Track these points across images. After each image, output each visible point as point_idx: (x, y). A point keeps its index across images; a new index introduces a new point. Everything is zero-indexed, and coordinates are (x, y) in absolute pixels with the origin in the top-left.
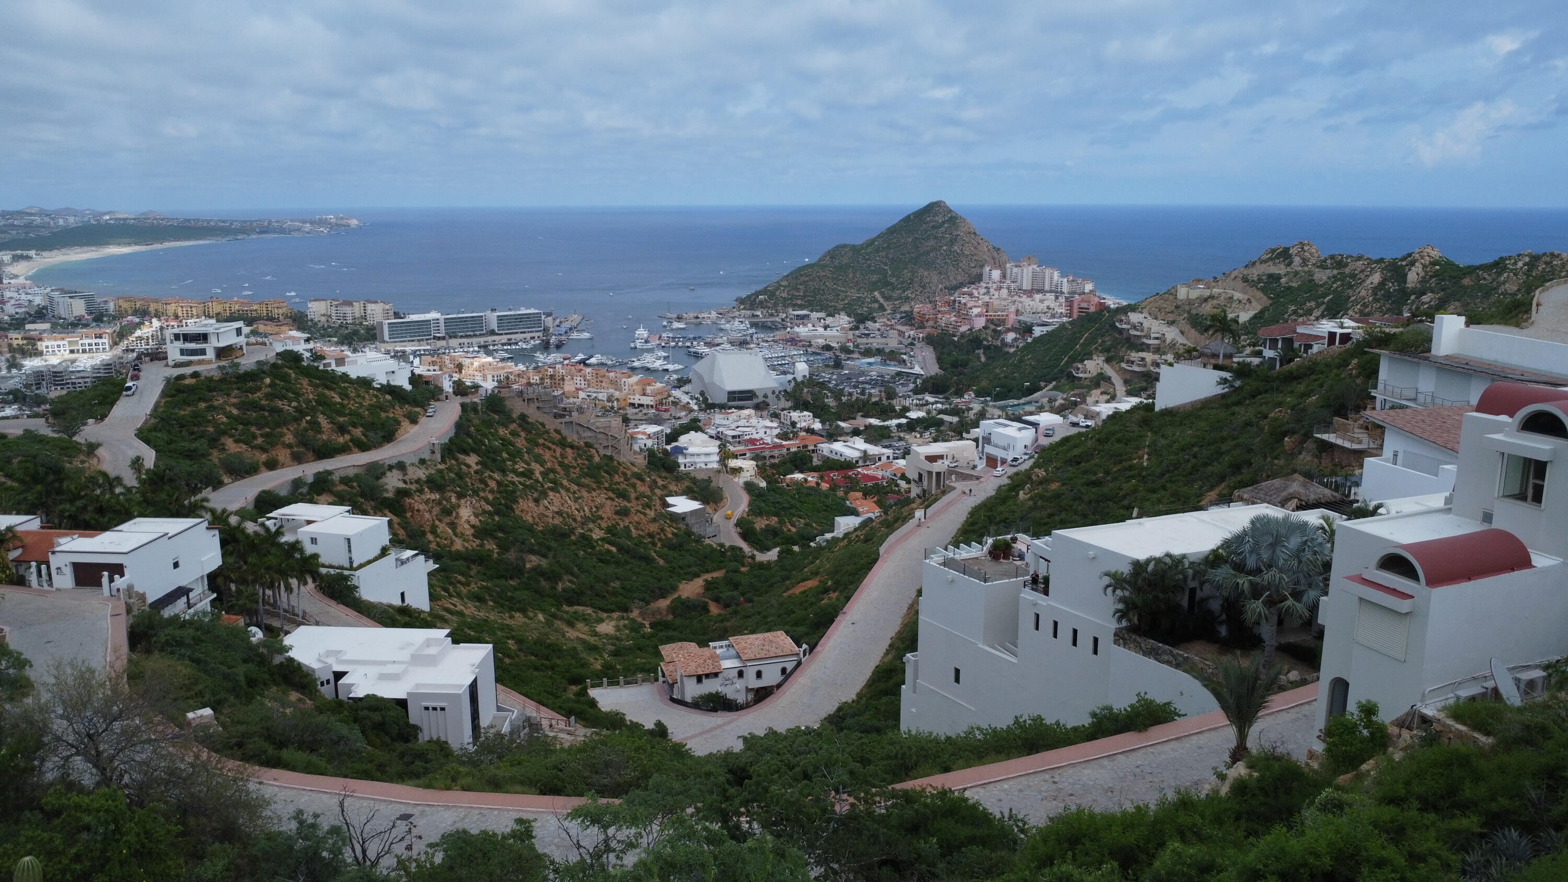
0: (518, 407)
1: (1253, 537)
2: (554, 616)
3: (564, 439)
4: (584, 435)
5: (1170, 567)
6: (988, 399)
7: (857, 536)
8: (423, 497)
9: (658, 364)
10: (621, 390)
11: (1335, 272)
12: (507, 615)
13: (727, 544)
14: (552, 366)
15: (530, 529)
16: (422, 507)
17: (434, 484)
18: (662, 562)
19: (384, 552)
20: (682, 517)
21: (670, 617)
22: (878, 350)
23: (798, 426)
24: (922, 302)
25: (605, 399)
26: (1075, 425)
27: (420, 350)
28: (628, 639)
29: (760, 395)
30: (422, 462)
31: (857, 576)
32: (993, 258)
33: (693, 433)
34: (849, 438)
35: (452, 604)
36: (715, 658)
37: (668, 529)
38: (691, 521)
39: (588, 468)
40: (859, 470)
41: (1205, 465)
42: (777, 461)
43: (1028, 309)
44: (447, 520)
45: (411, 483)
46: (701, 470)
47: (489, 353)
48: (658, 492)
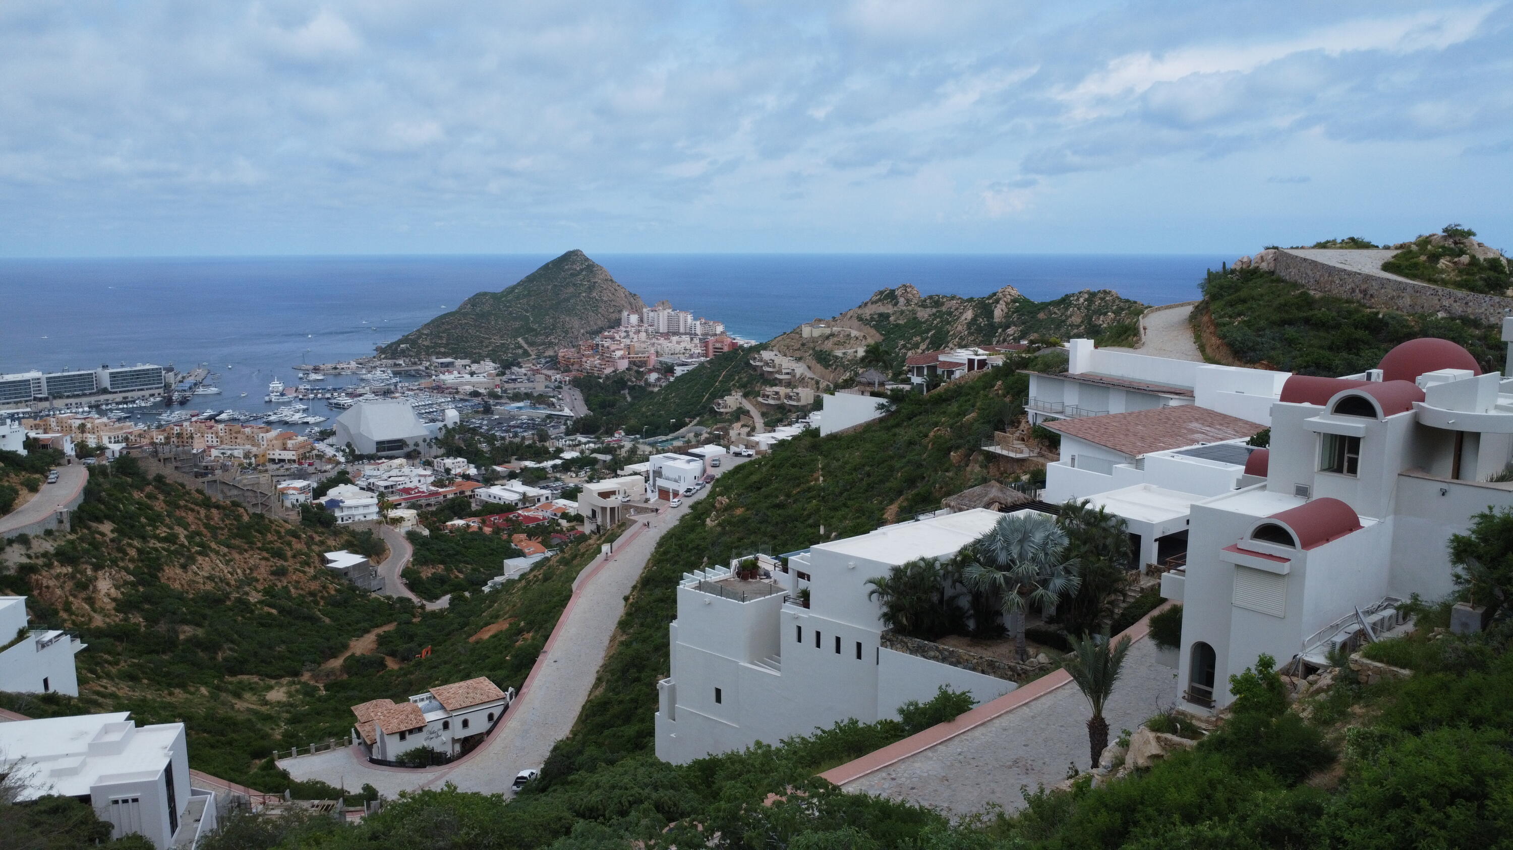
0: (153, 468)
1: (1003, 535)
2: (218, 688)
3: (209, 499)
4: (229, 494)
5: (924, 570)
6: (638, 436)
7: (535, 576)
8: (53, 571)
9: (297, 417)
10: (258, 446)
11: (934, 310)
12: (166, 692)
13: (395, 596)
14: (179, 424)
15: (180, 597)
16: (51, 583)
17: (64, 556)
18: (327, 620)
19: (22, 635)
20: (345, 572)
21: (345, 677)
22: (526, 394)
23: (453, 472)
24: (565, 347)
25: (242, 456)
26: (737, 454)
27: (18, 413)
28: (303, 703)
29: (411, 443)
30: (49, 533)
31: (551, 614)
32: (631, 304)
33: (342, 485)
34: (505, 481)
35: (102, 686)
36: (418, 712)
37: (331, 586)
38: (354, 575)
39: (238, 529)
40: (520, 512)
41: (882, 482)
42: (434, 509)
43: (667, 350)
44: (83, 595)
45: (37, 557)
46: (360, 522)
47: (102, 413)
48: (316, 548)
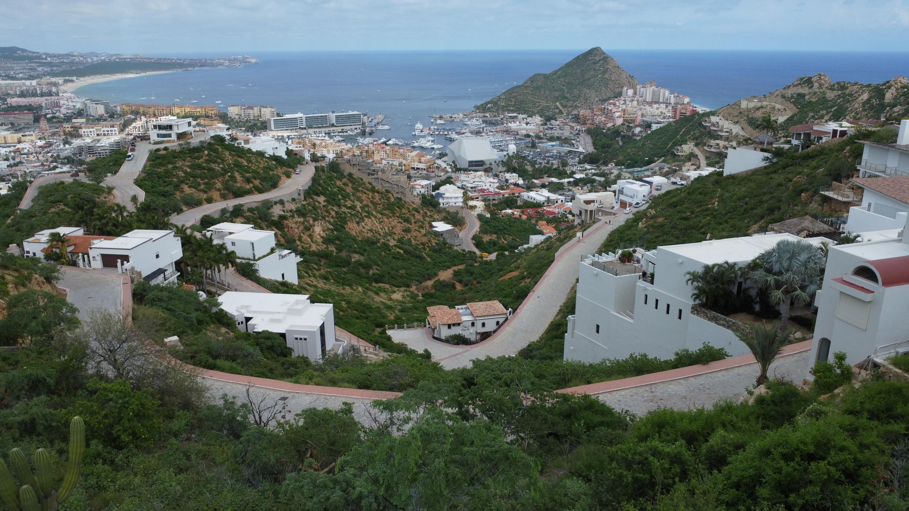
0: (347, 169)
1: (778, 253)
2: (367, 289)
3: (374, 187)
4: (385, 185)
5: (727, 270)
6: (623, 167)
7: (542, 247)
8: (294, 220)
9: (428, 145)
10: (406, 160)
11: (840, 92)
12: (341, 287)
13: (467, 250)
14: (367, 145)
15: (354, 239)
16: (294, 226)
17: (300, 212)
18: (429, 259)
19: (272, 251)
20: (441, 234)
21: (433, 291)
22: (557, 137)
23: (509, 182)
24: (584, 109)
25: (397, 165)
26: (674, 183)
27: (292, 135)
28: (409, 303)
29: (488, 163)
30: (293, 200)
31: (541, 270)
32: (629, 82)
33: (448, 185)
34: (539, 189)
35: (310, 281)
36: (459, 315)
37: (433, 240)
38: (446, 236)
39: (388, 205)
40: (545, 208)
41: (752, 209)
42: (496, 202)
43: (649, 113)
44: (308, 233)
45: (287, 212)
46: (453, 206)
47: (331, 137)
48: (427, 219)
